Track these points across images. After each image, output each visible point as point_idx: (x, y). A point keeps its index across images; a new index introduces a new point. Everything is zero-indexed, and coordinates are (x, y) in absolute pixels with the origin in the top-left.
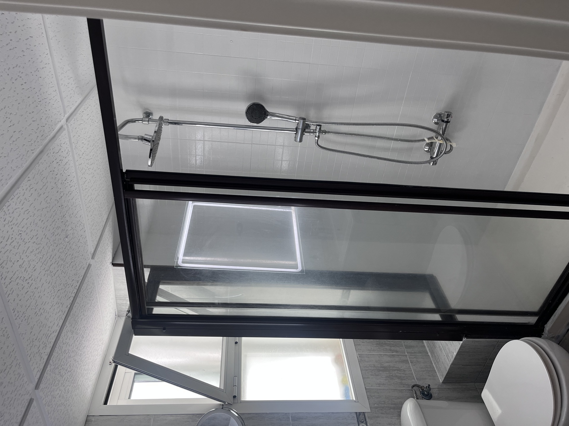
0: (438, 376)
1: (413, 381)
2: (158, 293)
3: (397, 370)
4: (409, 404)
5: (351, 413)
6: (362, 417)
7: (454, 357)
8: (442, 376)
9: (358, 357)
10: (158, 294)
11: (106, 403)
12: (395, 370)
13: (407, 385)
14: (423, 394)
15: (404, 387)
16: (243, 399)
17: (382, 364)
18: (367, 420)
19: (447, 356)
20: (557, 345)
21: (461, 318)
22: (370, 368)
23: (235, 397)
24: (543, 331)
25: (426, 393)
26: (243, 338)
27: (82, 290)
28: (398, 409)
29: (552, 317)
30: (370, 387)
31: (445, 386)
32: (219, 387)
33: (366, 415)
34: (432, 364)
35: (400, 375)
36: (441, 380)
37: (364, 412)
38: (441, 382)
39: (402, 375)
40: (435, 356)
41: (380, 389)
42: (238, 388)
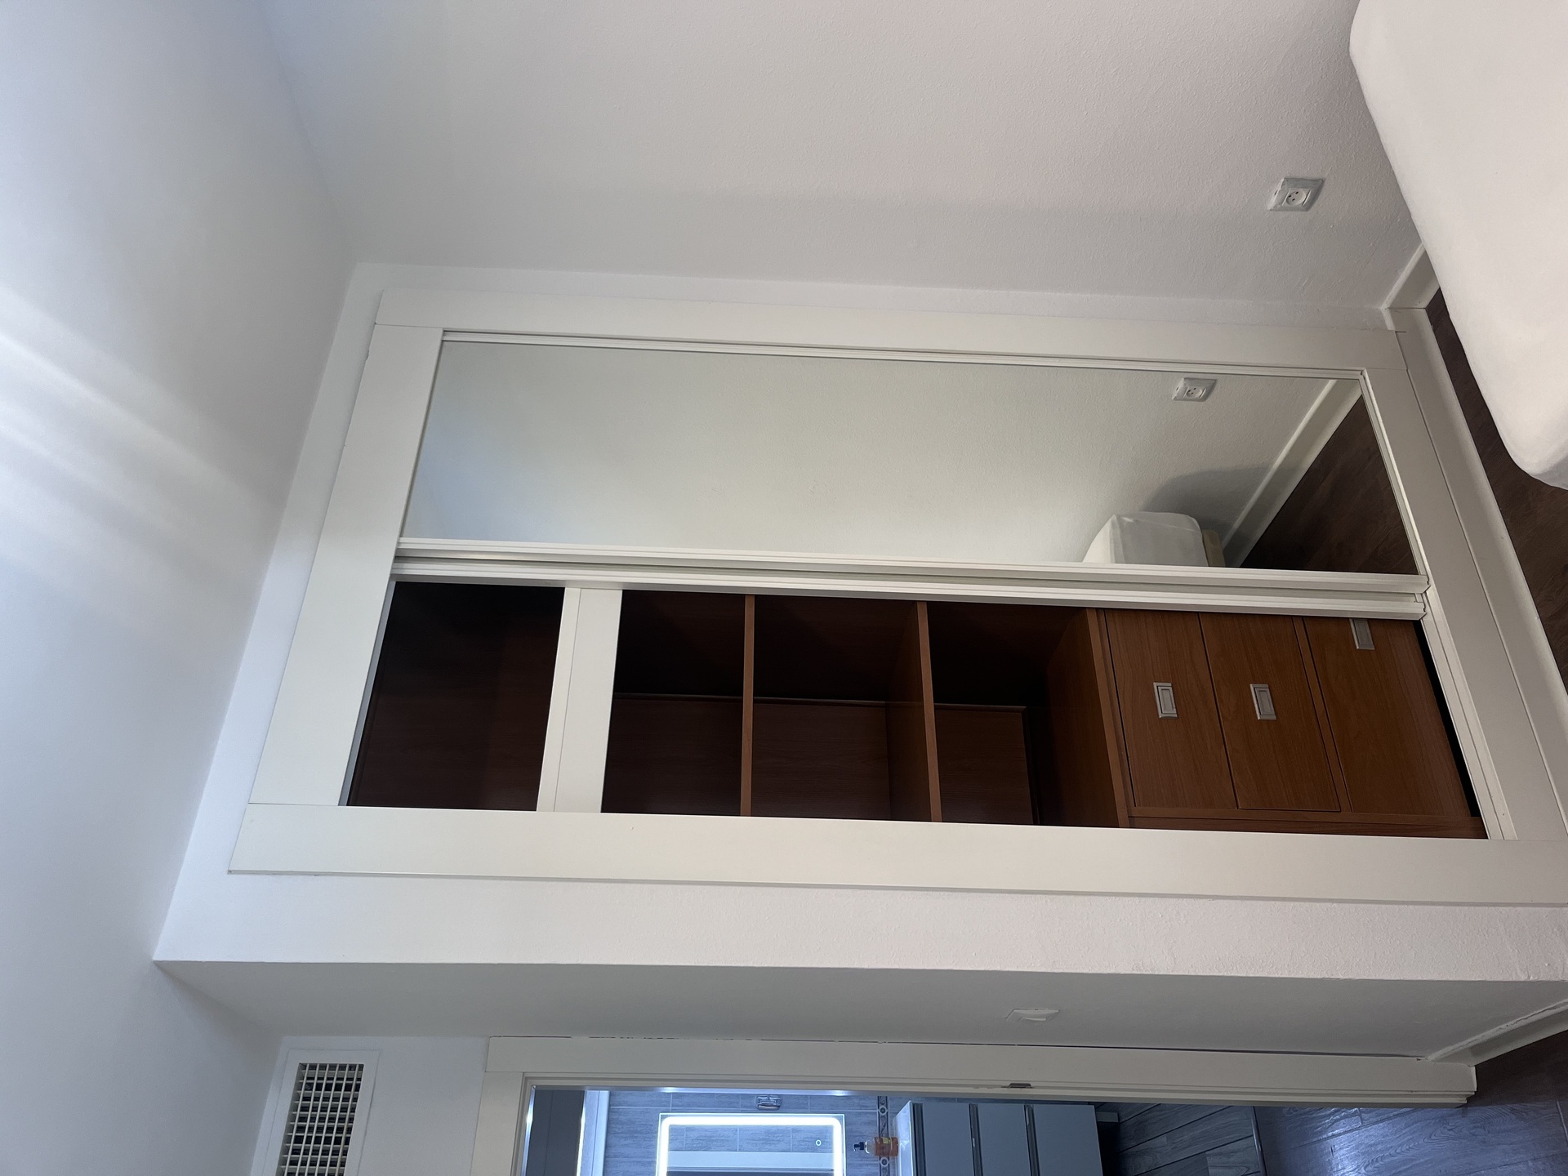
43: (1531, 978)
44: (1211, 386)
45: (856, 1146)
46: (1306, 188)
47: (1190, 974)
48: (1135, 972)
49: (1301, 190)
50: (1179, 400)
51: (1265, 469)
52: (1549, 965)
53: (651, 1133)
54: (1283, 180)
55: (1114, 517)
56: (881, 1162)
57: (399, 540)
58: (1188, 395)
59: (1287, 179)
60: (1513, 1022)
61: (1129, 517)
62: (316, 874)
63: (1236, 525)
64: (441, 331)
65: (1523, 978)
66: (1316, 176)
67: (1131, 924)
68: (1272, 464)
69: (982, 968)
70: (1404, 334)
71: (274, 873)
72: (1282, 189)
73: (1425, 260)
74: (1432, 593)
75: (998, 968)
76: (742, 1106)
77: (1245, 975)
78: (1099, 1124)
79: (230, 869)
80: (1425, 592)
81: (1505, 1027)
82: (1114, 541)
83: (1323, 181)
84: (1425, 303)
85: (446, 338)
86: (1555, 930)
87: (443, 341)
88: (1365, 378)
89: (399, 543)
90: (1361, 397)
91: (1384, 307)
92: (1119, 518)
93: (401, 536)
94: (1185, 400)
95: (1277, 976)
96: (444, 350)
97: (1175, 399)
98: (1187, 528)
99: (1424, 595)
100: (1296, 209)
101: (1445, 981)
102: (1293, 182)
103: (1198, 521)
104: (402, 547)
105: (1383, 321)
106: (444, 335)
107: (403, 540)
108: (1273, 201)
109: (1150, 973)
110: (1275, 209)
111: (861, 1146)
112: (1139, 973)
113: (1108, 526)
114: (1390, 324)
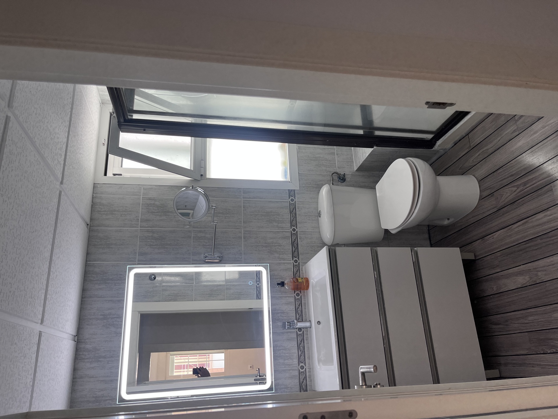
0: (354, 166)
1: (335, 168)
2: (135, 93)
3: (325, 160)
4: (325, 188)
5: (285, 190)
6: (292, 193)
7: (366, 157)
8: (357, 166)
9: (298, 149)
10: (135, 95)
11: (105, 174)
12: (323, 160)
13: (329, 171)
14: (340, 178)
15: (327, 173)
16: (208, 177)
17: (315, 155)
18: (296, 195)
19: (363, 154)
20: (429, 166)
21: (377, 133)
22: (305, 158)
23: (202, 175)
24: (435, 145)
25: (341, 178)
26: (208, 139)
27: (74, 102)
28: (319, 187)
29: (443, 137)
30: (302, 172)
31: (357, 173)
32: (190, 169)
33: (296, 192)
34: (353, 156)
35: (326, 164)
36: (355, 169)
37: (294, 190)
38: (355, 170)
39: (328, 164)
40: (355, 152)
41: (309, 174)
42: (204, 169)
45: (278, 284)
53: (122, 280)
56: (295, 295)
76: (193, 260)
78: (464, 261)
111: (282, 284)
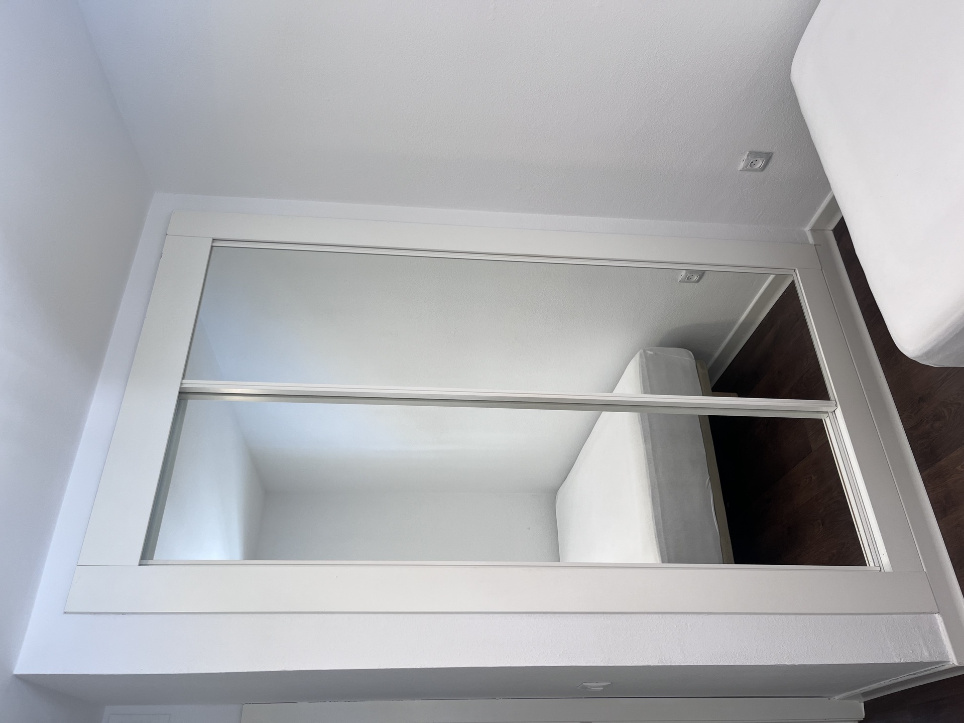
43: (902, 661)
44: (702, 274)
46: (762, 158)
47: (694, 665)
48: (660, 664)
49: (759, 159)
50: (683, 282)
51: (734, 323)
52: (913, 652)
54: (748, 153)
55: (641, 350)
57: (182, 381)
58: (688, 279)
59: (750, 153)
60: (888, 681)
61: (650, 351)
62: (123, 614)
63: (716, 355)
64: (211, 240)
65: (897, 661)
66: (768, 151)
67: (657, 632)
68: (739, 319)
69: (564, 665)
70: (820, 247)
71: (95, 613)
72: (747, 158)
73: (834, 201)
74: (839, 412)
75: (573, 664)
77: (728, 664)
79: (65, 611)
80: (834, 411)
81: (883, 683)
82: (642, 366)
83: (772, 154)
84: (833, 225)
85: (214, 245)
86: (916, 629)
87: (212, 246)
88: (796, 274)
89: (182, 384)
90: (793, 282)
91: (807, 229)
92: (644, 351)
93: (183, 378)
94: (686, 282)
95: (747, 664)
96: (213, 252)
97: (680, 281)
98: (685, 358)
99: (833, 413)
100: (756, 170)
101: (850, 664)
102: (754, 154)
103: (693, 354)
104: (184, 386)
105: (807, 239)
106: (213, 242)
107: (184, 381)
108: (742, 165)
109: (669, 664)
110: (743, 170)
112: (662, 665)
113: (637, 356)
114: (811, 240)
